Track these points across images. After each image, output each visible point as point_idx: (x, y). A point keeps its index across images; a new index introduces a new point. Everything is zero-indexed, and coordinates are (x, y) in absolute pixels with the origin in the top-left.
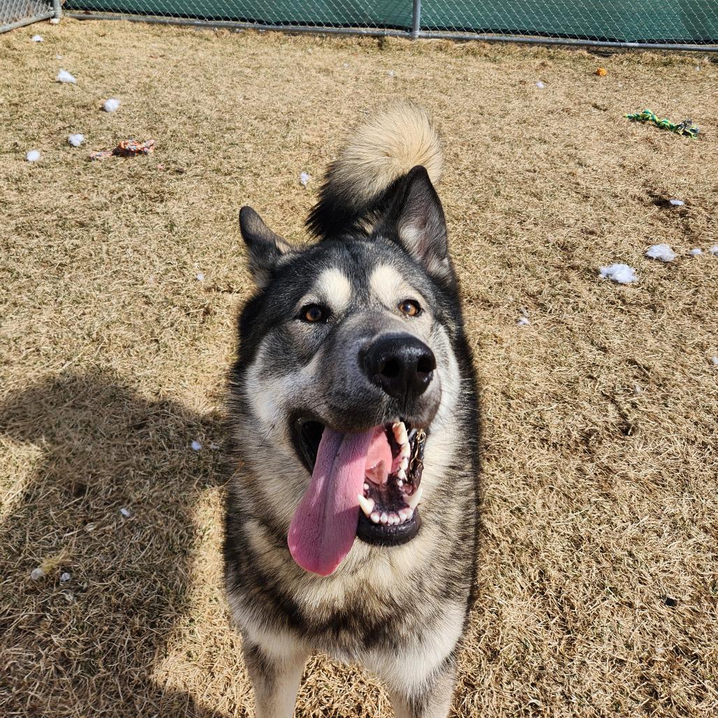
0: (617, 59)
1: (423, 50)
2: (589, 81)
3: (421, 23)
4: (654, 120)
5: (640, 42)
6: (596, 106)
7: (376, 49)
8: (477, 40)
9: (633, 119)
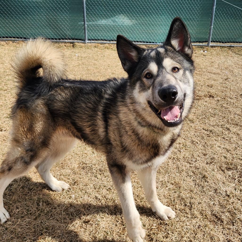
1: (89, 47)
3: (88, 38)
7: (72, 47)
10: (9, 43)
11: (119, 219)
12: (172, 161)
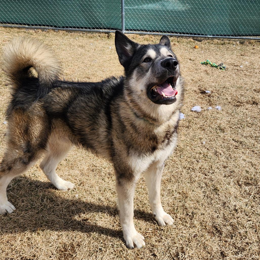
0: (204, 42)
2: (191, 50)
3: (125, 27)
4: (210, 64)
5: (213, 35)
6: (190, 60)
7: (107, 38)
8: (149, 35)
9: (203, 64)
10: (38, 31)
11: (117, 221)
12: (187, 171)
